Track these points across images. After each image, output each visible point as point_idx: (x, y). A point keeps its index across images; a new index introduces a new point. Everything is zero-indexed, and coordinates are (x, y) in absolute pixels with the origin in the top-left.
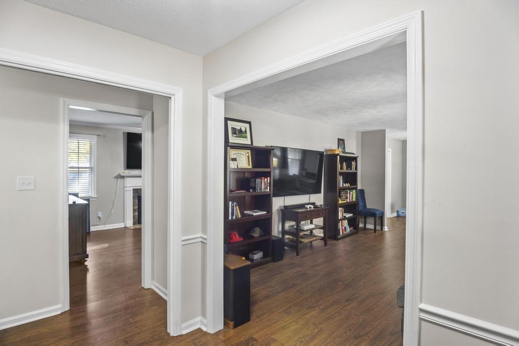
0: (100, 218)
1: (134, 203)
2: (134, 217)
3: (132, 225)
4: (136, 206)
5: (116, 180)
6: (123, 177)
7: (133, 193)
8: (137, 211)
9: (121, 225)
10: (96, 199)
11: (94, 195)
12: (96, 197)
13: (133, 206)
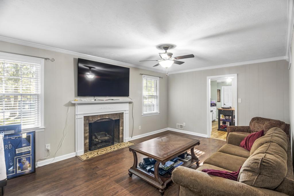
0: (48, 151)
1: (85, 130)
2: (85, 145)
3: (83, 153)
4: (87, 133)
5: (67, 107)
6: (74, 105)
7: (84, 120)
8: (88, 138)
9: (72, 155)
10: (43, 130)
11: (42, 126)
12: (44, 127)
13: (84, 133)
